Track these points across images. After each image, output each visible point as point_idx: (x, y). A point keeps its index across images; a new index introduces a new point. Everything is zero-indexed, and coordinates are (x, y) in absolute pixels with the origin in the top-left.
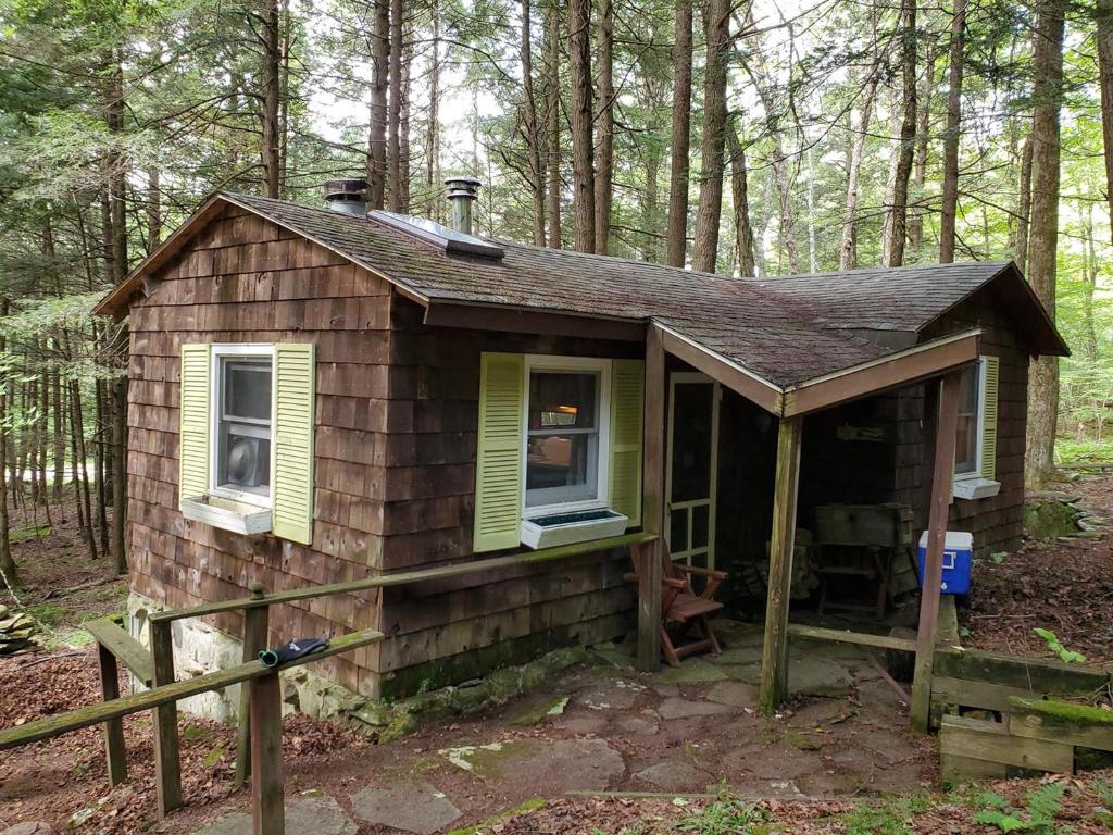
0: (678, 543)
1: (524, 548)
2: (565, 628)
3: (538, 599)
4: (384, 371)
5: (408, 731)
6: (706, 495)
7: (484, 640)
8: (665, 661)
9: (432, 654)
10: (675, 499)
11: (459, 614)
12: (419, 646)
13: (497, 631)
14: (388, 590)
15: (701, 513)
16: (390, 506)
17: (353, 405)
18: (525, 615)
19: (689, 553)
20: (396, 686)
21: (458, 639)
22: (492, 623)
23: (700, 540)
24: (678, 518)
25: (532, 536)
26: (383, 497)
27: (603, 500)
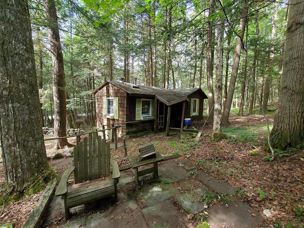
0: (160, 120)
1: (141, 120)
2: (146, 129)
3: (143, 126)
4: (126, 100)
5: (129, 138)
6: (163, 115)
7: (137, 130)
8: (157, 132)
9: (131, 131)
10: (159, 115)
11: (134, 127)
12: (130, 130)
13: (138, 129)
14: (126, 123)
15: (162, 117)
16: (127, 115)
17: (122, 104)
18: (141, 127)
19: (161, 121)
20: (127, 134)
21: (134, 129)
22: (138, 128)
23: (162, 120)
24: (160, 117)
25: (142, 119)
26: (126, 114)
27: (151, 115)
